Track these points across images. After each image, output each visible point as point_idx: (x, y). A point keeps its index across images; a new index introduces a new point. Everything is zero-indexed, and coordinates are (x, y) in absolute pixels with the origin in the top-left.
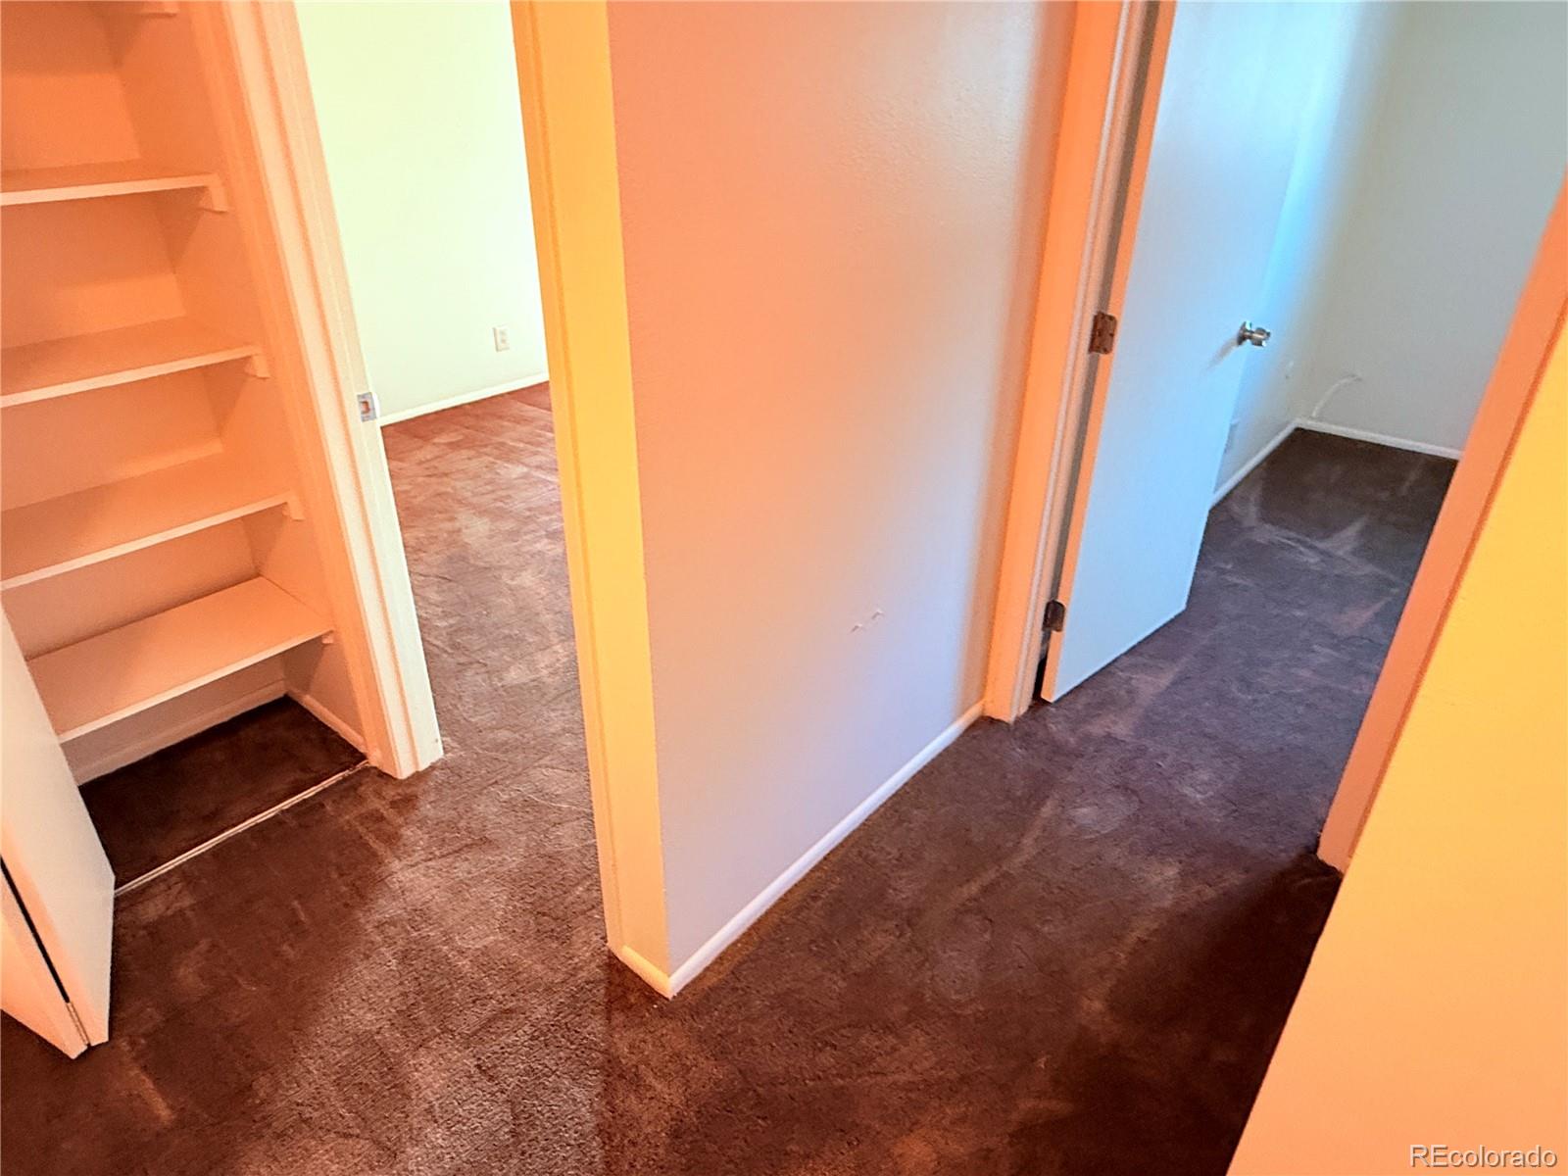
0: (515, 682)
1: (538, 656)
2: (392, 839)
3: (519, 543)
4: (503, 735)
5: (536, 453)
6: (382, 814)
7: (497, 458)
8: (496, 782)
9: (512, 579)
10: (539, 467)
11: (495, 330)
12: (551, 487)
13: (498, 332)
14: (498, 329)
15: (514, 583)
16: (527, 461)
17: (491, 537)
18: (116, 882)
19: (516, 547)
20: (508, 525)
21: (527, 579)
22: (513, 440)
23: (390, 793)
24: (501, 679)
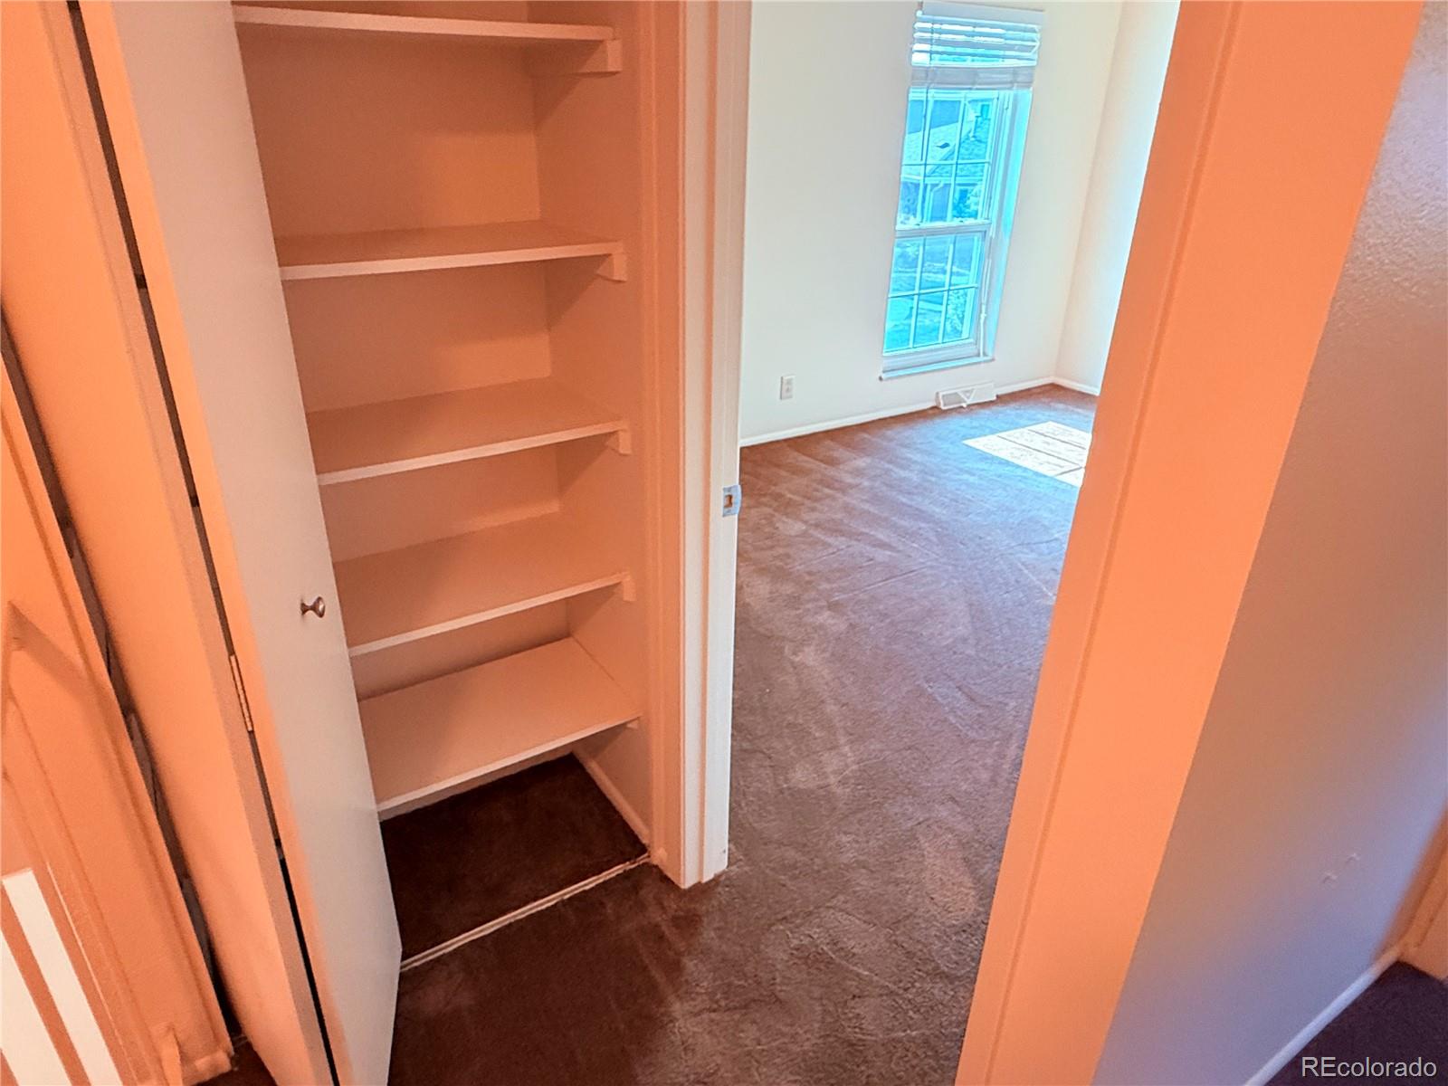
0: (801, 786)
1: (826, 756)
2: (674, 968)
3: (801, 611)
4: (791, 854)
5: (813, 509)
6: (663, 933)
7: (775, 510)
8: (785, 918)
9: (795, 653)
10: (817, 526)
11: (782, 378)
12: (831, 551)
13: (785, 382)
14: (785, 378)
15: (797, 659)
16: (806, 517)
17: (772, 600)
18: (404, 952)
19: (798, 616)
20: (788, 589)
21: (809, 656)
22: (790, 492)
23: (672, 904)
24: (786, 780)
